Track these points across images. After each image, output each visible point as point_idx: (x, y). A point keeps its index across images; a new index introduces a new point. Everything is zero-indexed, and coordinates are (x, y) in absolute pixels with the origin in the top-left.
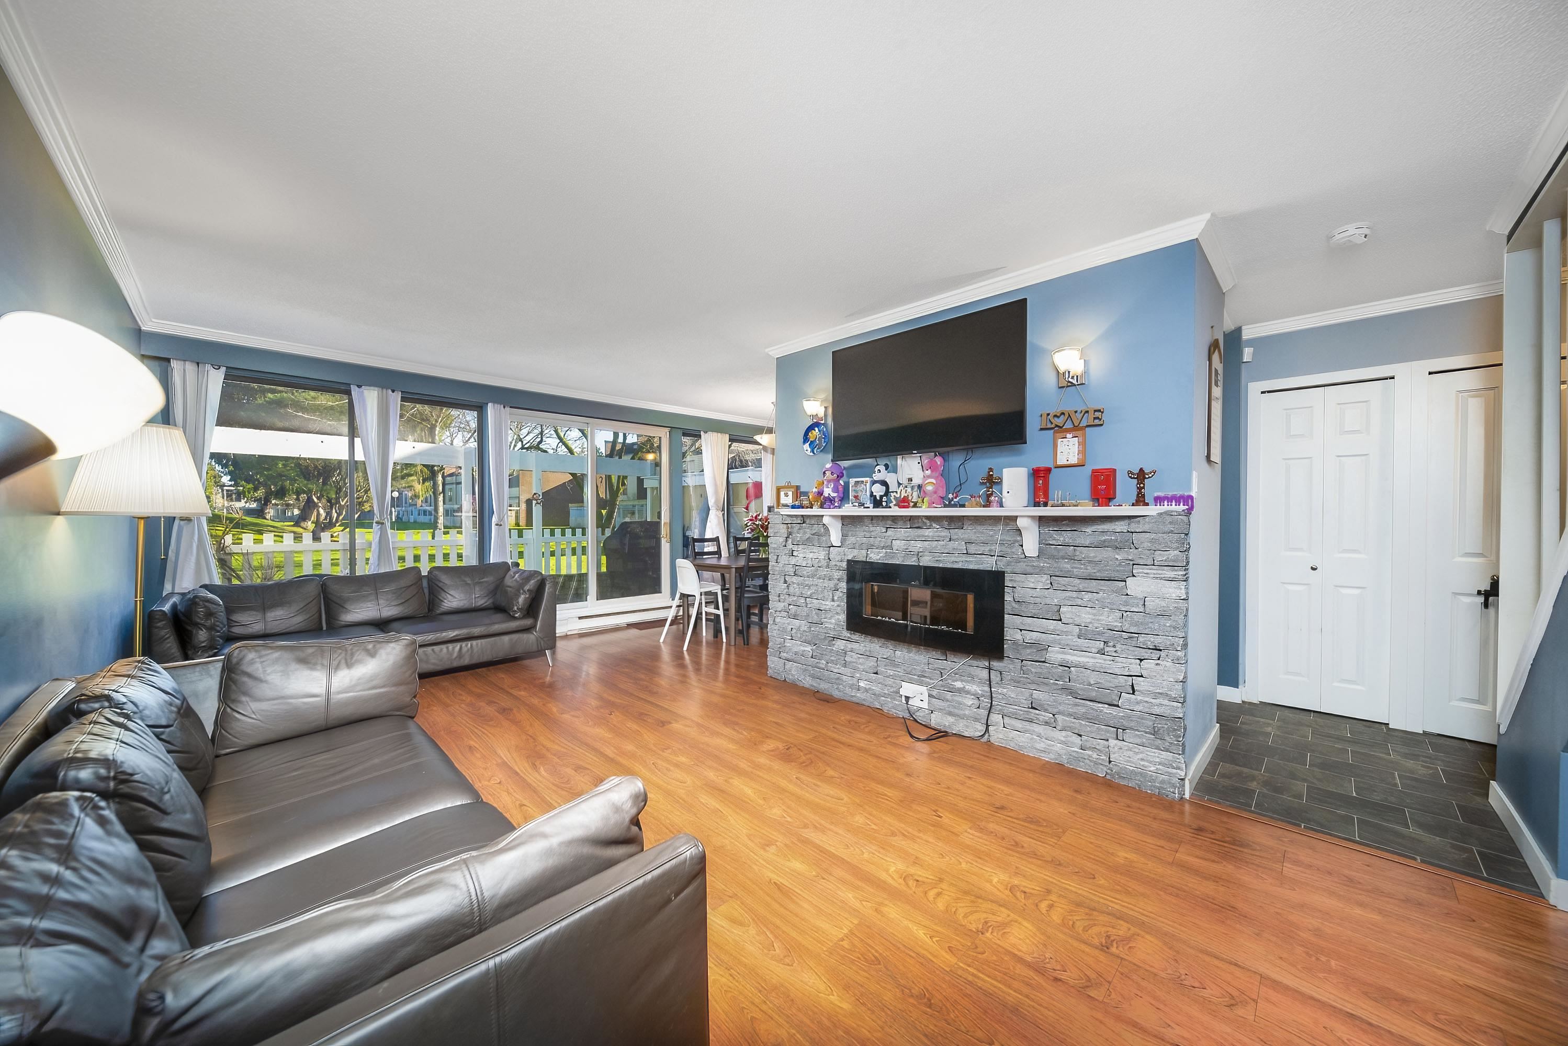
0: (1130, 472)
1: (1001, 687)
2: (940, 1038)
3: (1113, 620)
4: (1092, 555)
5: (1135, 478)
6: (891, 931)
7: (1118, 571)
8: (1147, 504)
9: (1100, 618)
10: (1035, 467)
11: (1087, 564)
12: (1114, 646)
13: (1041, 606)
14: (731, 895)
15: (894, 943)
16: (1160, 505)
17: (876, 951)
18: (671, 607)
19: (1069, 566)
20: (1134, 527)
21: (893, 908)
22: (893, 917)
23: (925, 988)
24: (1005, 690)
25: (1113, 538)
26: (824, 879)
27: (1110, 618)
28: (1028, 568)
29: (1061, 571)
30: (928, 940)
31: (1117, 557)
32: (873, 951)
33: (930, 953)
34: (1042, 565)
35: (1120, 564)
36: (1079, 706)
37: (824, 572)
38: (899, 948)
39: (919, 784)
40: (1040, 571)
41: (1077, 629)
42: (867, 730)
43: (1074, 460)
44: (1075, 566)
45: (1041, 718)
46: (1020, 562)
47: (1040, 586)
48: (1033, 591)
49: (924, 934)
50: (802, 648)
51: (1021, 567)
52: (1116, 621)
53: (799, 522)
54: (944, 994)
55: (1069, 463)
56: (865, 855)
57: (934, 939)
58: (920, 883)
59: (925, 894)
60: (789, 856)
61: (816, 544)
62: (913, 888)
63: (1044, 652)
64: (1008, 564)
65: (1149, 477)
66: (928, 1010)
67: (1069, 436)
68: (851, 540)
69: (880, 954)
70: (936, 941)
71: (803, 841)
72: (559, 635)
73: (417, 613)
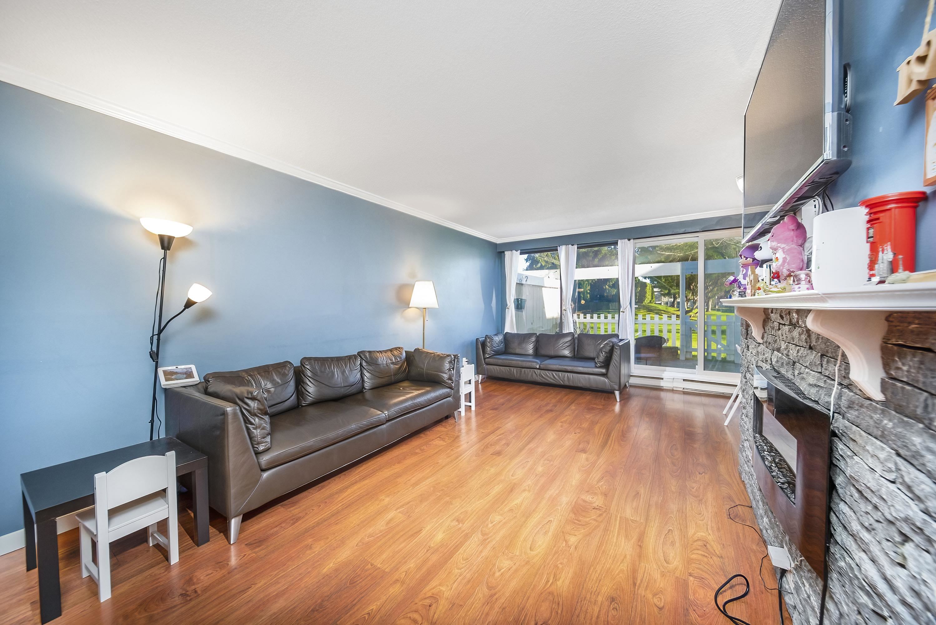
2: (290, 615)
6: (377, 589)
14: (410, 516)
15: (366, 591)
17: (361, 582)
21: (399, 590)
22: (390, 590)
23: (327, 608)
26: (427, 551)
30: (366, 611)
32: (360, 581)
33: (354, 612)
38: (361, 594)
42: (693, 556)
49: (373, 609)
54: (320, 619)
56: (457, 571)
57: (367, 616)
58: (428, 608)
59: (415, 611)
60: (448, 532)
62: (421, 603)
66: (310, 610)
68: (766, 337)
69: (358, 584)
70: (365, 617)
71: (467, 535)
72: (664, 388)
73: (569, 355)
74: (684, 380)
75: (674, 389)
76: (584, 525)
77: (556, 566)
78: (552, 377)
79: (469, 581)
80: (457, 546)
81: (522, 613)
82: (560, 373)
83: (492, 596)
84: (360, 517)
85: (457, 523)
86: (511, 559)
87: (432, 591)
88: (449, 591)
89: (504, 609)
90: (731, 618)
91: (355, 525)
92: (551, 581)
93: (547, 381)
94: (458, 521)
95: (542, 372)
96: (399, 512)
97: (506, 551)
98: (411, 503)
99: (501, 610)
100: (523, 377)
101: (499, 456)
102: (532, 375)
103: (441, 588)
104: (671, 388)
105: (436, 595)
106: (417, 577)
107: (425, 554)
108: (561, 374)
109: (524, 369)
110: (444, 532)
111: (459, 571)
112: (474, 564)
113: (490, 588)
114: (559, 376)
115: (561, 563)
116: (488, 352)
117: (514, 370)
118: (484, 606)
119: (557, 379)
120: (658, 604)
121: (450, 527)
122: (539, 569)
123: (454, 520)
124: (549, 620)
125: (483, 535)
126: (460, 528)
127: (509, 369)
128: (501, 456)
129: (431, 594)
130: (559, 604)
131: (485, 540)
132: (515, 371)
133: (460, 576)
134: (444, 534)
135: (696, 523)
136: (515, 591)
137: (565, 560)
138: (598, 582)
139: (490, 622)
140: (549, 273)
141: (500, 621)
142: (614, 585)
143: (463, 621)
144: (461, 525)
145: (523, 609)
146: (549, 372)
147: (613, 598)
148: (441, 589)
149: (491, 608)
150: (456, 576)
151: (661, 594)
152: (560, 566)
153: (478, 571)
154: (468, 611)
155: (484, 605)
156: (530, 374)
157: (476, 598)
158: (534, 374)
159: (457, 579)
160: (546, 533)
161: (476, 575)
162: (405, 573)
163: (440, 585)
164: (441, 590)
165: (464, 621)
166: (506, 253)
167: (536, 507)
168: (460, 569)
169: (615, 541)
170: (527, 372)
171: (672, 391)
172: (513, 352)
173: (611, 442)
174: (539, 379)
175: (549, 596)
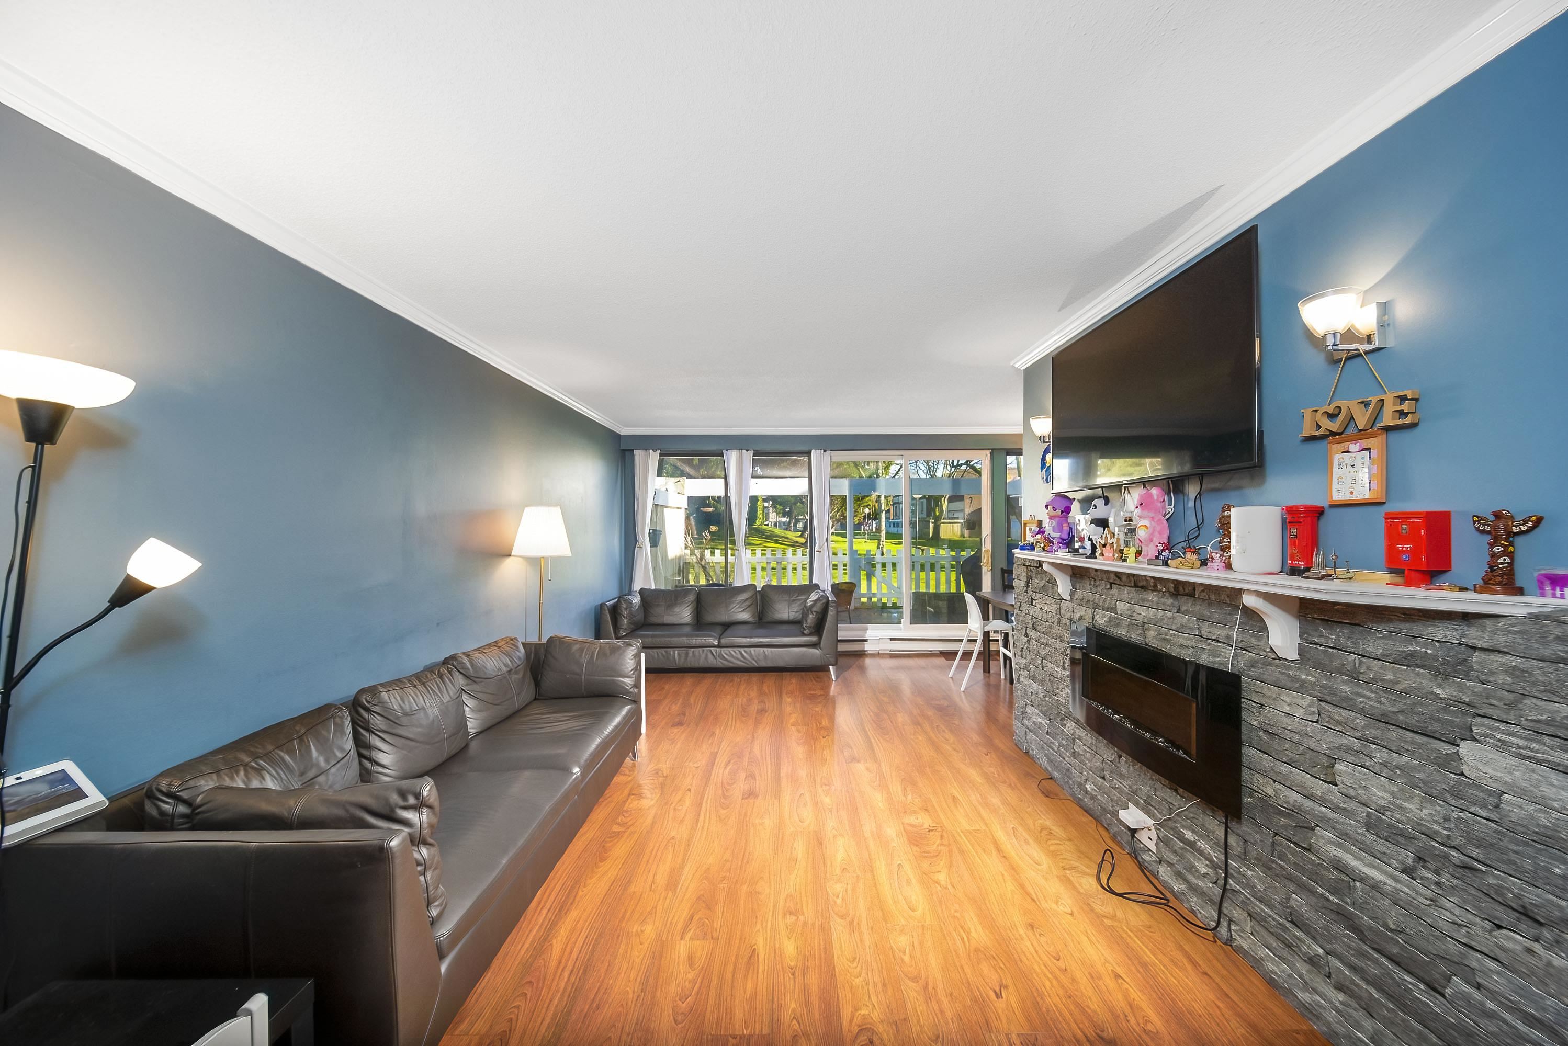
0: (1480, 519)
1: (1245, 865)
3: (1429, 818)
4: (1387, 677)
5: (1489, 532)
7: (1438, 720)
8: (1520, 591)
9: (1406, 805)
10: (1291, 504)
11: (1381, 693)
12: (1437, 872)
13: (1302, 748)
14: (714, 937)
16: (1554, 596)
18: (962, 640)
19: (1347, 689)
20: (1474, 635)
24: (1250, 873)
25: (1429, 651)
26: (794, 975)
27: (1426, 811)
28: (1282, 677)
29: (1335, 695)
31: (1436, 690)
34: (1304, 677)
35: (1444, 709)
36: (1369, 959)
37: (1056, 630)
39: (1029, 944)
40: (1302, 688)
41: (1362, 812)
42: (1052, 848)
43: (1362, 494)
44: (1360, 691)
45: (1304, 948)
46: (1270, 664)
47: (1299, 713)
48: (1286, 720)
50: (1040, 720)
51: (1272, 673)
52: (1436, 822)
53: (1036, 565)
55: (1354, 497)
56: (857, 980)
60: (794, 935)
61: (1050, 594)
63: (1310, 833)
64: (1253, 664)
65: (1521, 533)
67: (1354, 447)
68: (1079, 594)
71: (822, 927)
72: (869, 652)
73: (751, 620)
74: (891, 639)
75: (881, 652)
76: (937, 856)
77: (954, 917)
78: (739, 656)
79: (884, 985)
80: (825, 948)
81: (972, 989)
82: (752, 649)
83: (926, 987)
84: (632, 976)
85: (794, 918)
86: (902, 931)
87: (854, 1024)
88: (875, 1011)
89: (951, 994)
90: (1121, 895)
91: (636, 995)
92: (966, 939)
93: (731, 665)
94: (791, 913)
95: (724, 651)
96: (691, 939)
97: (888, 925)
98: (696, 918)
99: (949, 998)
100: (692, 663)
101: (756, 797)
102: (706, 657)
103: (863, 1012)
104: (876, 652)
105: (865, 1025)
106: (817, 1016)
107: (795, 981)
108: (754, 650)
109: (692, 650)
110: (789, 938)
111: (861, 979)
112: (869, 960)
113: (915, 979)
114: (750, 655)
115: (956, 911)
116: (624, 627)
117: (674, 653)
118: (930, 1004)
119: (748, 660)
120: (1066, 910)
121: (789, 927)
122: (941, 929)
123: (785, 915)
124: (1001, 980)
125: (843, 917)
126: (805, 924)
127: (666, 652)
128: (760, 797)
129: (856, 1028)
130: (994, 958)
131: (851, 923)
132: (676, 655)
133: (867, 984)
134: (793, 939)
135: (1027, 812)
136: (942, 968)
137: (955, 905)
138: (1004, 914)
139: (952, 1018)
140: (666, 483)
141: (960, 1011)
142: (1019, 911)
143: (924, 1034)
144: (801, 918)
145: (969, 983)
146: (735, 649)
147: (1030, 925)
148: (862, 1014)
149: (939, 1002)
150: (863, 987)
151: (1060, 900)
152: (957, 914)
153: (882, 967)
154: (919, 1021)
155: (927, 1004)
156: (703, 656)
157: (912, 1001)
158: (710, 656)
159: (868, 990)
160: (909, 881)
161: (885, 973)
162: (794, 1020)
163: (856, 1010)
164: (864, 1015)
165: (927, 1035)
166: (636, 452)
167: (869, 854)
168: (860, 976)
169: (979, 861)
170: (697, 654)
171: (878, 655)
172: (660, 621)
173: (874, 739)
174: (719, 663)
175: (978, 954)
